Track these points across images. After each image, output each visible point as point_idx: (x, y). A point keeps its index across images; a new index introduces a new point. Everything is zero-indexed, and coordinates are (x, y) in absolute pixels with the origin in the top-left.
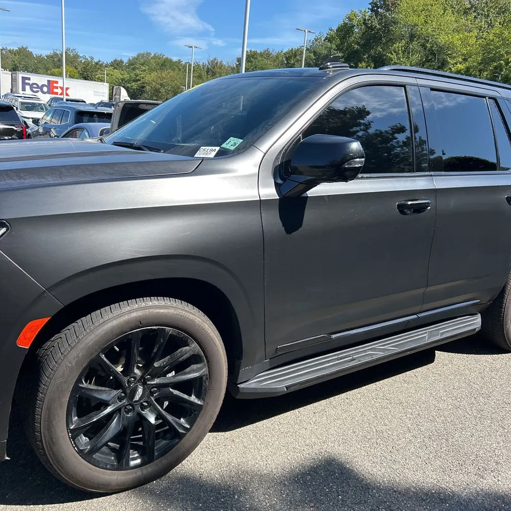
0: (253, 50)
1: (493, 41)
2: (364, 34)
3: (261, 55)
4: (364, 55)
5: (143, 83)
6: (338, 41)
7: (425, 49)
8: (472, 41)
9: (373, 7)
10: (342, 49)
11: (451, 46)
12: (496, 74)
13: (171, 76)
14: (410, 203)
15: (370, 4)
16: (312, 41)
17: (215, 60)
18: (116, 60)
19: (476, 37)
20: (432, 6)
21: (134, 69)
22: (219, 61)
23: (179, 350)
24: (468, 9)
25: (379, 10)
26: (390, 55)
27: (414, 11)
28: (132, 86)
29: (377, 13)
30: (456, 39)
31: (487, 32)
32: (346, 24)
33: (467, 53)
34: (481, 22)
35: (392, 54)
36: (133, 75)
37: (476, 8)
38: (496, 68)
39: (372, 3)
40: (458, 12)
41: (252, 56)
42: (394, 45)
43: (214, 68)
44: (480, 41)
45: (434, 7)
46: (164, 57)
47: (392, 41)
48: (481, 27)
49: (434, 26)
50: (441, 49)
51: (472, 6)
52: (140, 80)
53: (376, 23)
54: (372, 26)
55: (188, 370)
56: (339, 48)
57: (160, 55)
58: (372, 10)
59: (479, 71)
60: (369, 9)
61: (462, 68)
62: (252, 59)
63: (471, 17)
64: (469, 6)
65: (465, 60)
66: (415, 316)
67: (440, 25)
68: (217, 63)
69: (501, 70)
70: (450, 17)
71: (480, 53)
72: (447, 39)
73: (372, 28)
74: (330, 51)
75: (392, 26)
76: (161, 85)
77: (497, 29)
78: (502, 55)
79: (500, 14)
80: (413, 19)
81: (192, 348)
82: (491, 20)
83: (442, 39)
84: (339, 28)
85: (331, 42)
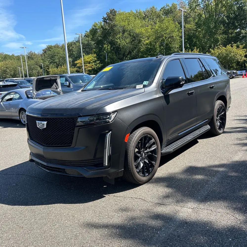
0: (50, 45)
1: (158, 29)
2: (103, 32)
3: (55, 47)
4: (105, 41)
6: (91, 37)
7: (130, 36)
8: (150, 30)
9: (104, 20)
10: (94, 40)
11: (141, 33)
12: (163, 43)
13: (11, 63)
14: (190, 92)
15: (102, 19)
16: (78, 37)
17: (31, 52)
19: (150, 28)
20: (129, 17)
22: (33, 52)
23: (150, 141)
24: (144, 17)
25: (107, 21)
26: (116, 40)
27: (122, 20)
29: (106, 22)
30: (143, 30)
31: (154, 26)
32: (93, 29)
33: (148, 35)
34: (151, 22)
35: (118, 40)
37: (147, 16)
38: (162, 40)
39: (103, 18)
40: (141, 18)
41: (50, 48)
42: (117, 36)
43: (31, 56)
44: (153, 30)
45: (131, 18)
46: (4, 54)
47: (116, 34)
48: (151, 24)
49: (133, 26)
50: (137, 35)
51: (146, 16)
53: (107, 27)
54: (106, 28)
55: (152, 147)
56: (92, 40)
57: (2, 53)
58: (104, 21)
59: (155, 42)
60: (102, 21)
61: (148, 42)
62: (50, 49)
63: (147, 20)
64: (144, 16)
65: (148, 38)
66: (195, 126)
67: (135, 25)
68: (32, 53)
69: (164, 41)
70: (138, 21)
71: (154, 35)
72: (139, 31)
73: (106, 29)
74: (89, 41)
75: (114, 27)
77: (158, 24)
78: (163, 35)
79: (158, 18)
80: (123, 24)
81: (153, 140)
82: (155, 20)
83: (137, 31)
84: (90, 31)
85: (88, 37)
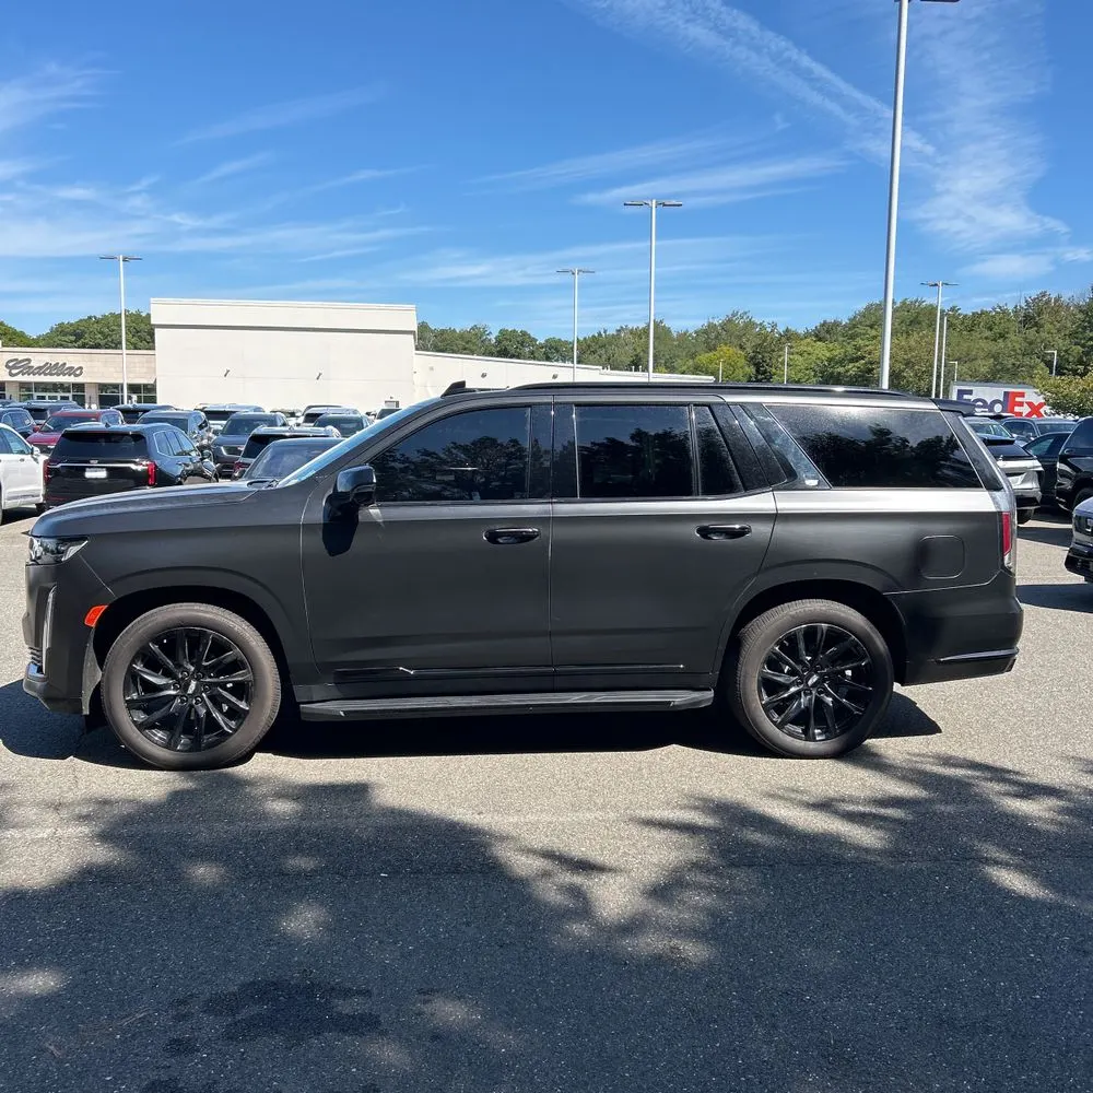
5: (871, 364)
18: (825, 322)
21: (852, 337)
28: (847, 371)
36: (850, 349)
52: (863, 358)
76: (908, 363)
81: (234, 653)
